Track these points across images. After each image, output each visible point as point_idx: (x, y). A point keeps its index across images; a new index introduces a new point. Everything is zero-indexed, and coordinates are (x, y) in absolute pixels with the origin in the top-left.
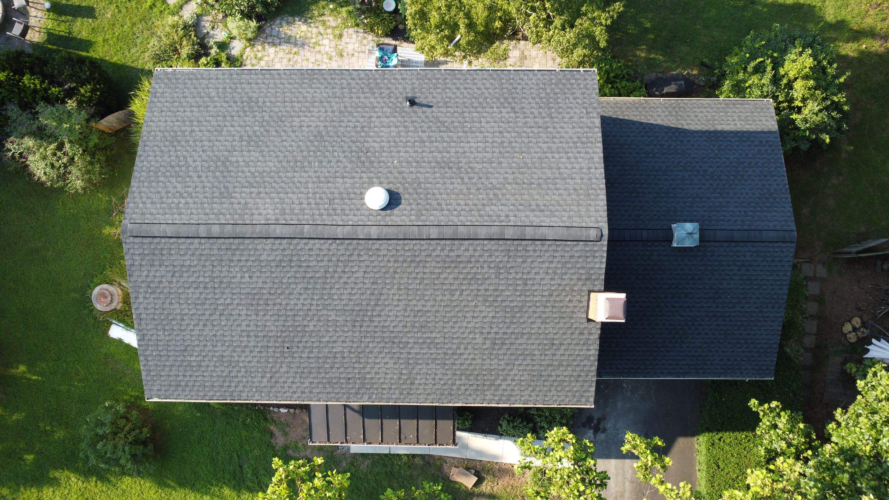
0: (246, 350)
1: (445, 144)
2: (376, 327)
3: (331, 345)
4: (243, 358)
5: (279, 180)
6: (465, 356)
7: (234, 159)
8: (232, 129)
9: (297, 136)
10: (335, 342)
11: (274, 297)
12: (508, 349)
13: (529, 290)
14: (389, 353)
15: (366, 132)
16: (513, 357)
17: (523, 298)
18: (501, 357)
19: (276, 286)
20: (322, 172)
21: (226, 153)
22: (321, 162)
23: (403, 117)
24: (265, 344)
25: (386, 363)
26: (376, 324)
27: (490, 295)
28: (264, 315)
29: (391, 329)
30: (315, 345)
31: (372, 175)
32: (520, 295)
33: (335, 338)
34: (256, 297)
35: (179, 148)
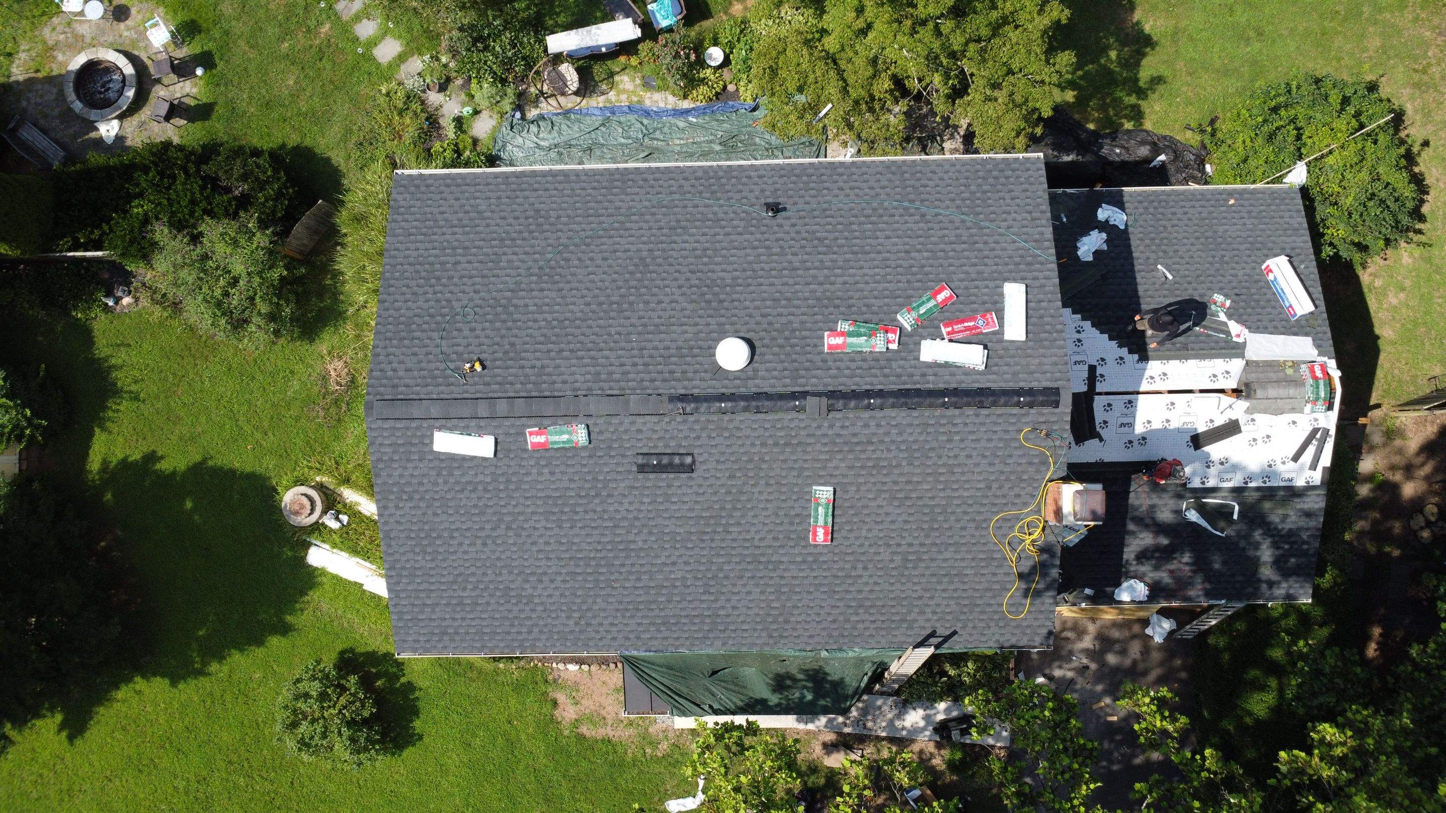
0: (544, 578)
1: (826, 271)
2: (734, 540)
3: (667, 569)
4: (539, 591)
5: (588, 331)
6: (864, 580)
7: (521, 303)
8: (515, 257)
9: (610, 266)
10: (674, 564)
11: (584, 501)
12: (928, 568)
13: (957, 481)
14: (753, 577)
15: (709, 257)
16: (934, 580)
17: (948, 492)
18: (915, 580)
19: (587, 485)
20: (650, 318)
21: (509, 294)
22: (647, 303)
23: (763, 233)
24: (572, 569)
25: (749, 593)
26: (734, 536)
27: (901, 490)
28: (572, 528)
29: (757, 543)
30: (644, 569)
31: (723, 320)
32: (944, 489)
33: (674, 559)
34: (559, 502)
35: (439, 288)
